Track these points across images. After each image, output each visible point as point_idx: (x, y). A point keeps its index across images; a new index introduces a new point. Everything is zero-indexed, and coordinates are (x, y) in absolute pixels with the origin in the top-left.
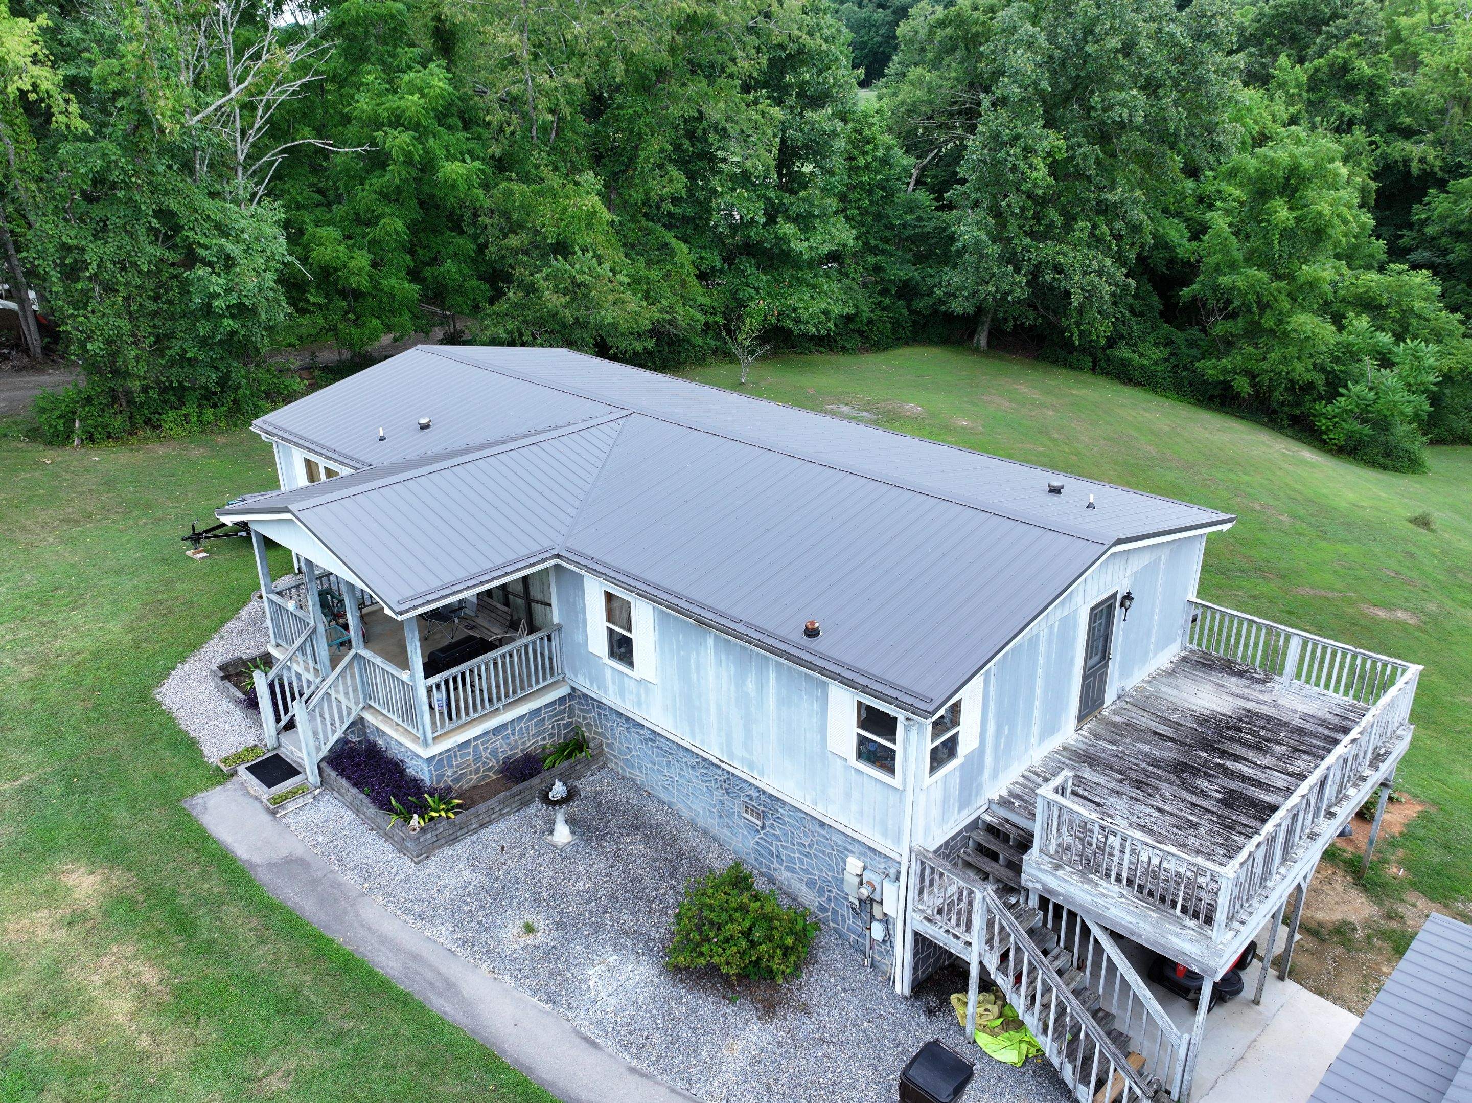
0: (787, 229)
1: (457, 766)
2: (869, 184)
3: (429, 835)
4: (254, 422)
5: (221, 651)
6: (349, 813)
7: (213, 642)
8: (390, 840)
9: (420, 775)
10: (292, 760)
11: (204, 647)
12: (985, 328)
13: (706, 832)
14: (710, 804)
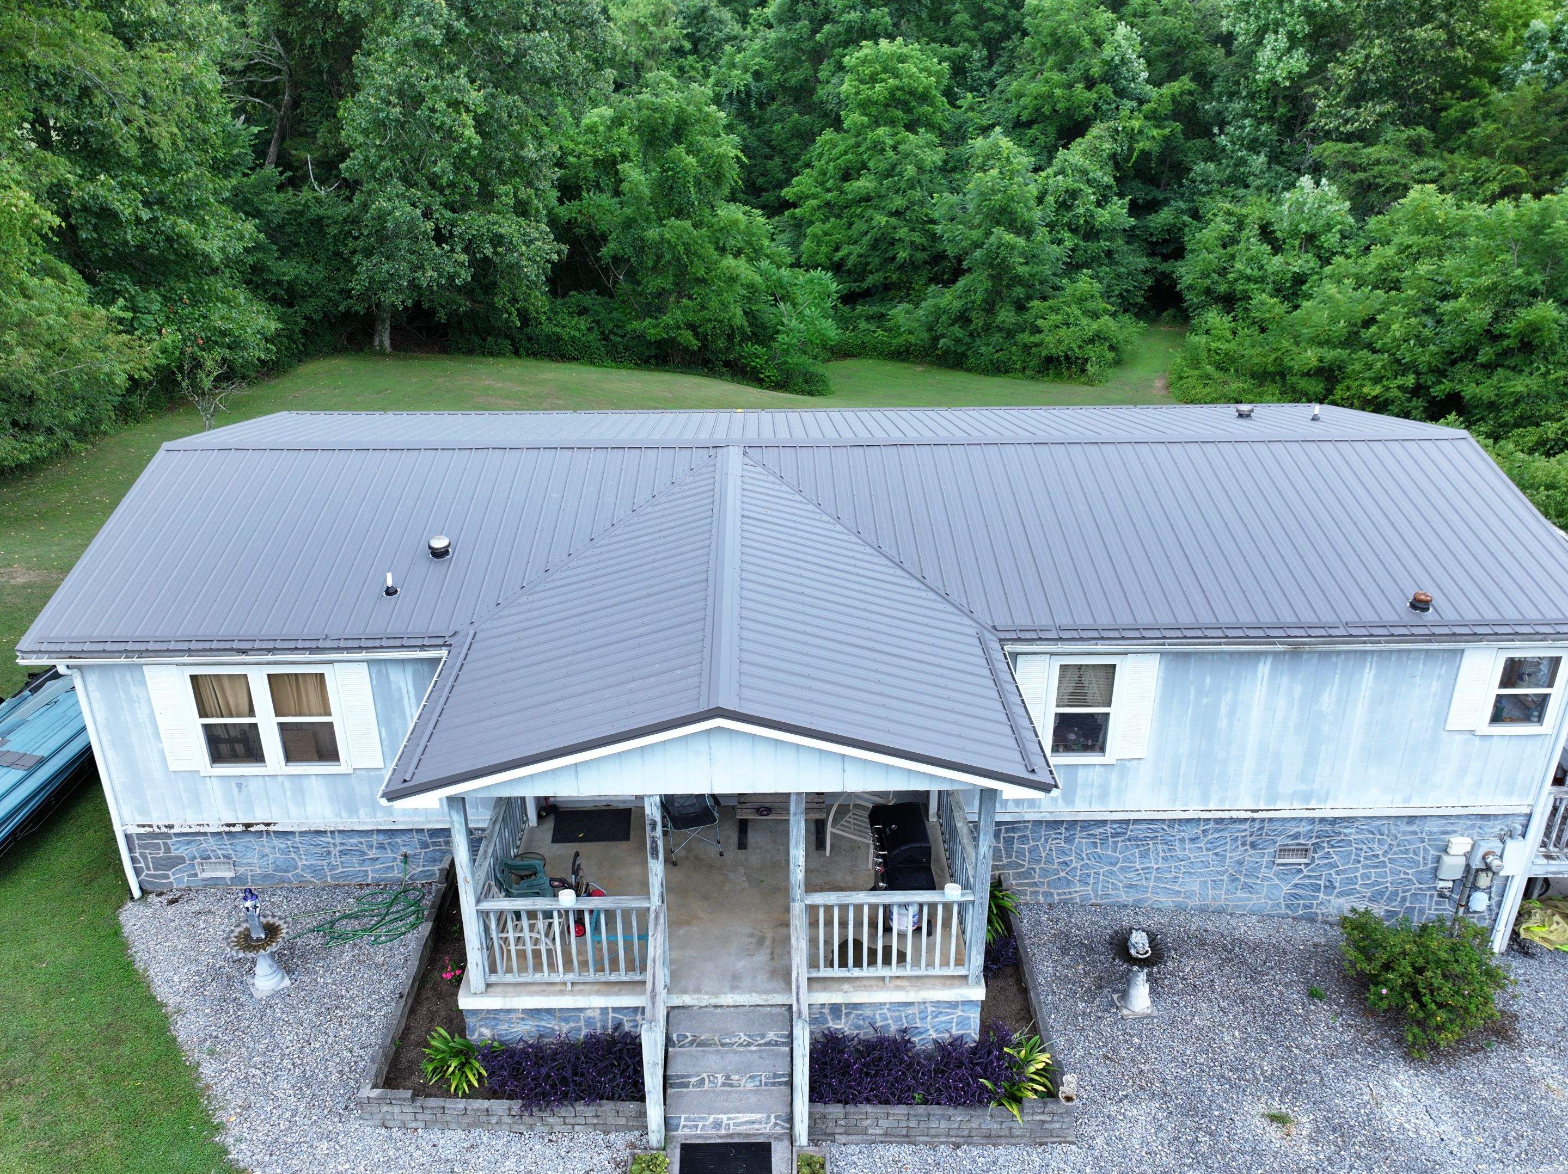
5: (258, 1072)
6: (894, 1149)
7: (208, 1070)
8: (1003, 1141)
9: (956, 1032)
10: (720, 1137)
11: (208, 1087)
12: (387, 326)
13: (1202, 910)
14: (1218, 872)
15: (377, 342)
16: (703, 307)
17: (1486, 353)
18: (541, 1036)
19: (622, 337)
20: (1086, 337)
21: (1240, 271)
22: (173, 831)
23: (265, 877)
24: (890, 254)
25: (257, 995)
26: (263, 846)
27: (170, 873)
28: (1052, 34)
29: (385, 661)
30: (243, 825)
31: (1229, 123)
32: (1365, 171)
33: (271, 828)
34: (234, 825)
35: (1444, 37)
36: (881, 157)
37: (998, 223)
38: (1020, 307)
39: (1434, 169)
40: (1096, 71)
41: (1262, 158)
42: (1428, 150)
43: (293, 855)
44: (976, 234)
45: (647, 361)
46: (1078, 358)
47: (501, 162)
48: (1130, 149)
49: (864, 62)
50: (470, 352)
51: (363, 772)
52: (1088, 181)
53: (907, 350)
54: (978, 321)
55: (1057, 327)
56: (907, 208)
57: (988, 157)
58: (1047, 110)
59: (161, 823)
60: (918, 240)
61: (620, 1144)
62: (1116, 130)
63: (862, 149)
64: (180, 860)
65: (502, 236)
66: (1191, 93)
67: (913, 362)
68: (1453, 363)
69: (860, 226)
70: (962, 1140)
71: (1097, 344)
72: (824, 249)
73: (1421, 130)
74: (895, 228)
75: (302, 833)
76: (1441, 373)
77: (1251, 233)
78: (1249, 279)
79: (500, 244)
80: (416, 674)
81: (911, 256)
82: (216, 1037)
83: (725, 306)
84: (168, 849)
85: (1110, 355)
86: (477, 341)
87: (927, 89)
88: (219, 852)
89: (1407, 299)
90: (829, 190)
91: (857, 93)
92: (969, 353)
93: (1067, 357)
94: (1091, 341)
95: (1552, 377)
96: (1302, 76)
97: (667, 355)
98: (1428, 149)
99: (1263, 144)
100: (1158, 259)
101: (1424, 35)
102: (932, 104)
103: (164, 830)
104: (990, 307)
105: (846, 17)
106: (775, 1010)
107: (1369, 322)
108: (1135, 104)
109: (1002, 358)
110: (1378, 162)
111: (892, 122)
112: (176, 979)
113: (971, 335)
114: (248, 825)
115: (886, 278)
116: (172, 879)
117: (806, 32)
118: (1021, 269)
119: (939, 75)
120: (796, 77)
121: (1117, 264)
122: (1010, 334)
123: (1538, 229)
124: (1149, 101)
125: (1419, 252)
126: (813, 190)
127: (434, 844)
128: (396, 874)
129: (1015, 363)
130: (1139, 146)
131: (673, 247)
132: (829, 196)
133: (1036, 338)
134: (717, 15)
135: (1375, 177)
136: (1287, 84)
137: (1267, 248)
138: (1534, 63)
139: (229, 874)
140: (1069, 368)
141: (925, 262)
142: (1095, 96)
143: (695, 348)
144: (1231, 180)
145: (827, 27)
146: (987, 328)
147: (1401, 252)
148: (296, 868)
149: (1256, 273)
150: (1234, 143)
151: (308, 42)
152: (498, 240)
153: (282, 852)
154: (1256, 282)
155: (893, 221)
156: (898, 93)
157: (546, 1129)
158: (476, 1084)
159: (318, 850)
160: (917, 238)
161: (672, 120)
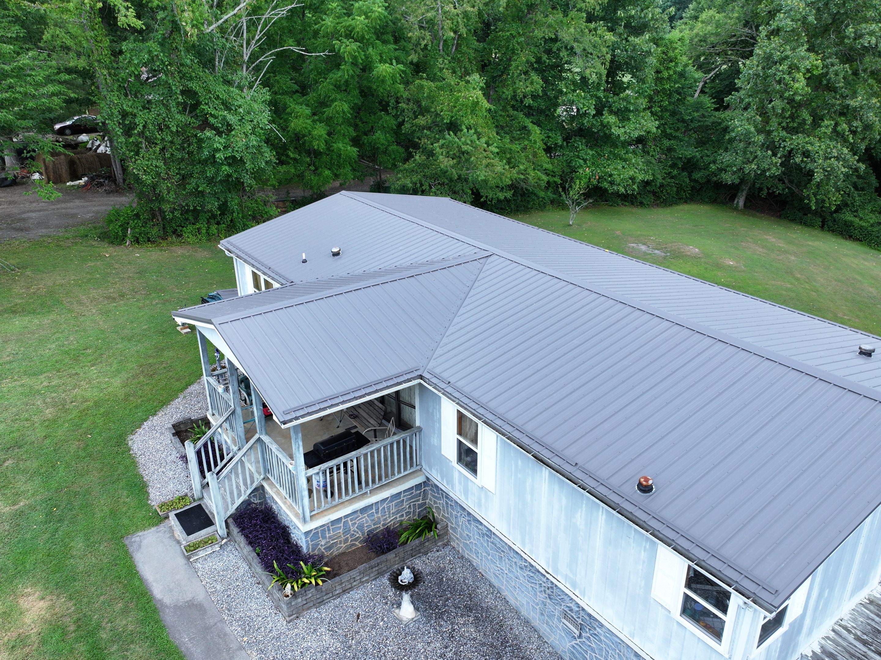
0: (612, 119)
1: (330, 537)
2: (670, 90)
3: (300, 600)
4: (221, 242)
6: (244, 565)
10: (209, 511)
12: (744, 193)
13: (528, 622)
14: (534, 601)
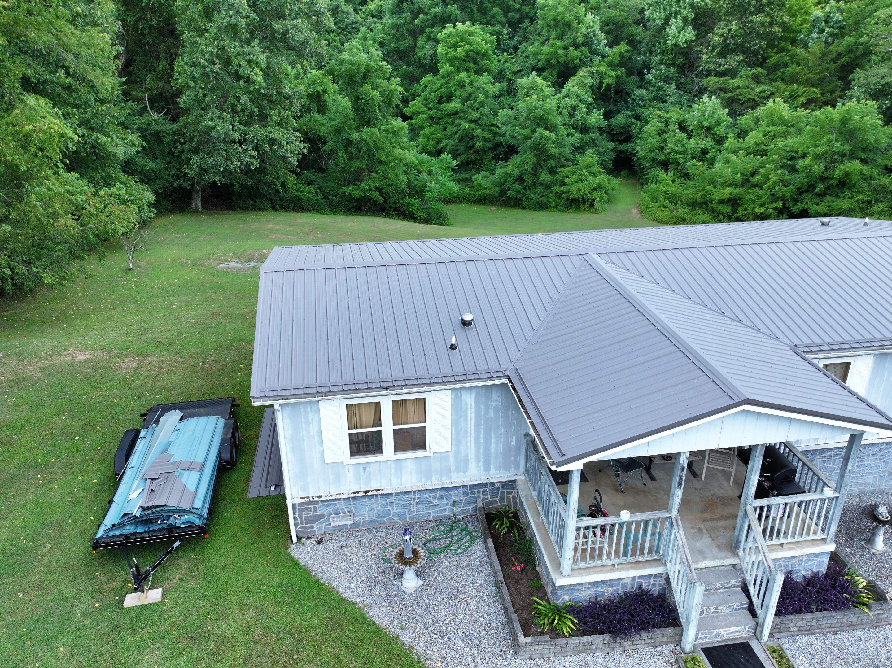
5: (436, 636)
6: (804, 638)
7: (406, 638)
8: (858, 627)
9: (815, 570)
10: (719, 642)
11: (412, 648)
12: (200, 195)
13: (873, 493)
14: (883, 471)
15: (193, 205)
16: (385, 178)
17: (820, 187)
18: (596, 597)
19: (336, 196)
20: (592, 187)
21: (671, 148)
22: (321, 499)
23: (371, 522)
24: (470, 144)
25: (409, 592)
26: (372, 503)
27: (314, 525)
28: (555, 19)
29: (461, 388)
30: (364, 492)
31: (653, 68)
32: (731, 92)
33: (380, 492)
34: (358, 492)
35: (768, 19)
36: (462, 90)
37: (538, 125)
38: (552, 171)
39: (767, 90)
40: (580, 40)
41: (673, 87)
42: (763, 81)
43: (389, 507)
44: (526, 132)
45: (349, 210)
46: (589, 199)
47: (271, 96)
48: (601, 83)
49: (449, 36)
50: (247, 209)
51: (438, 455)
52: (580, 100)
53: (485, 198)
54: (529, 180)
55: (576, 182)
56: (480, 118)
57: (530, 88)
58: (553, 61)
59: (315, 495)
60: (487, 136)
61: (666, 653)
62: (592, 73)
63: (449, 85)
64: (323, 516)
65: (275, 140)
66: (628, 51)
67: (489, 205)
68: (801, 193)
69: (451, 129)
70: (837, 629)
71: (598, 191)
72: (431, 142)
73: (759, 69)
74: (473, 130)
75: (397, 494)
76: (795, 200)
77: (673, 127)
78: (676, 152)
79: (273, 144)
80: (477, 394)
81: (483, 145)
82: (398, 618)
83: (397, 177)
84: (315, 510)
85: (606, 197)
86: (250, 202)
87: (486, 50)
88: (346, 510)
89: (773, 161)
90: (430, 109)
91: (447, 54)
92: (524, 198)
93: (583, 198)
94: (595, 189)
95: (856, 199)
96: (691, 41)
97: (360, 207)
98: (763, 79)
99: (672, 79)
100: (617, 143)
101: (758, 19)
102: (489, 59)
103: (316, 499)
104: (535, 173)
105: (433, 10)
106: (727, 568)
107: (754, 173)
108: (600, 58)
109: (544, 200)
110: (738, 87)
111: (467, 70)
112: (352, 586)
113: (525, 188)
114: (366, 492)
115: (468, 158)
116: (315, 529)
117: (409, 19)
118: (553, 151)
119: (491, 42)
120: (404, 44)
121: (597, 146)
122: (548, 187)
123: (844, 121)
124: (608, 56)
125: (774, 135)
126: (422, 109)
127: (472, 493)
128: (447, 513)
129: (551, 203)
130: (607, 81)
131: (367, 144)
132: (431, 112)
133: (563, 189)
134: (345, 10)
135: (738, 95)
136: (685, 46)
137: (684, 135)
138: (818, 33)
139: (349, 522)
140: (584, 205)
141: (490, 149)
142: (580, 54)
143: (381, 202)
144: (656, 98)
145: (421, 16)
146: (534, 184)
147: (764, 136)
148: (390, 515)
149: (680, 149)
150: (656, 79)
151: (140, 27)
152: (272, 142)
153: (383, 506)
154: (680, 154)
155: (472, 125)
156: (471, 53)
157: (621, 649)
158: (574, 628)
159: (404, 503)
160: (486, 134)
161: (362, 70)
